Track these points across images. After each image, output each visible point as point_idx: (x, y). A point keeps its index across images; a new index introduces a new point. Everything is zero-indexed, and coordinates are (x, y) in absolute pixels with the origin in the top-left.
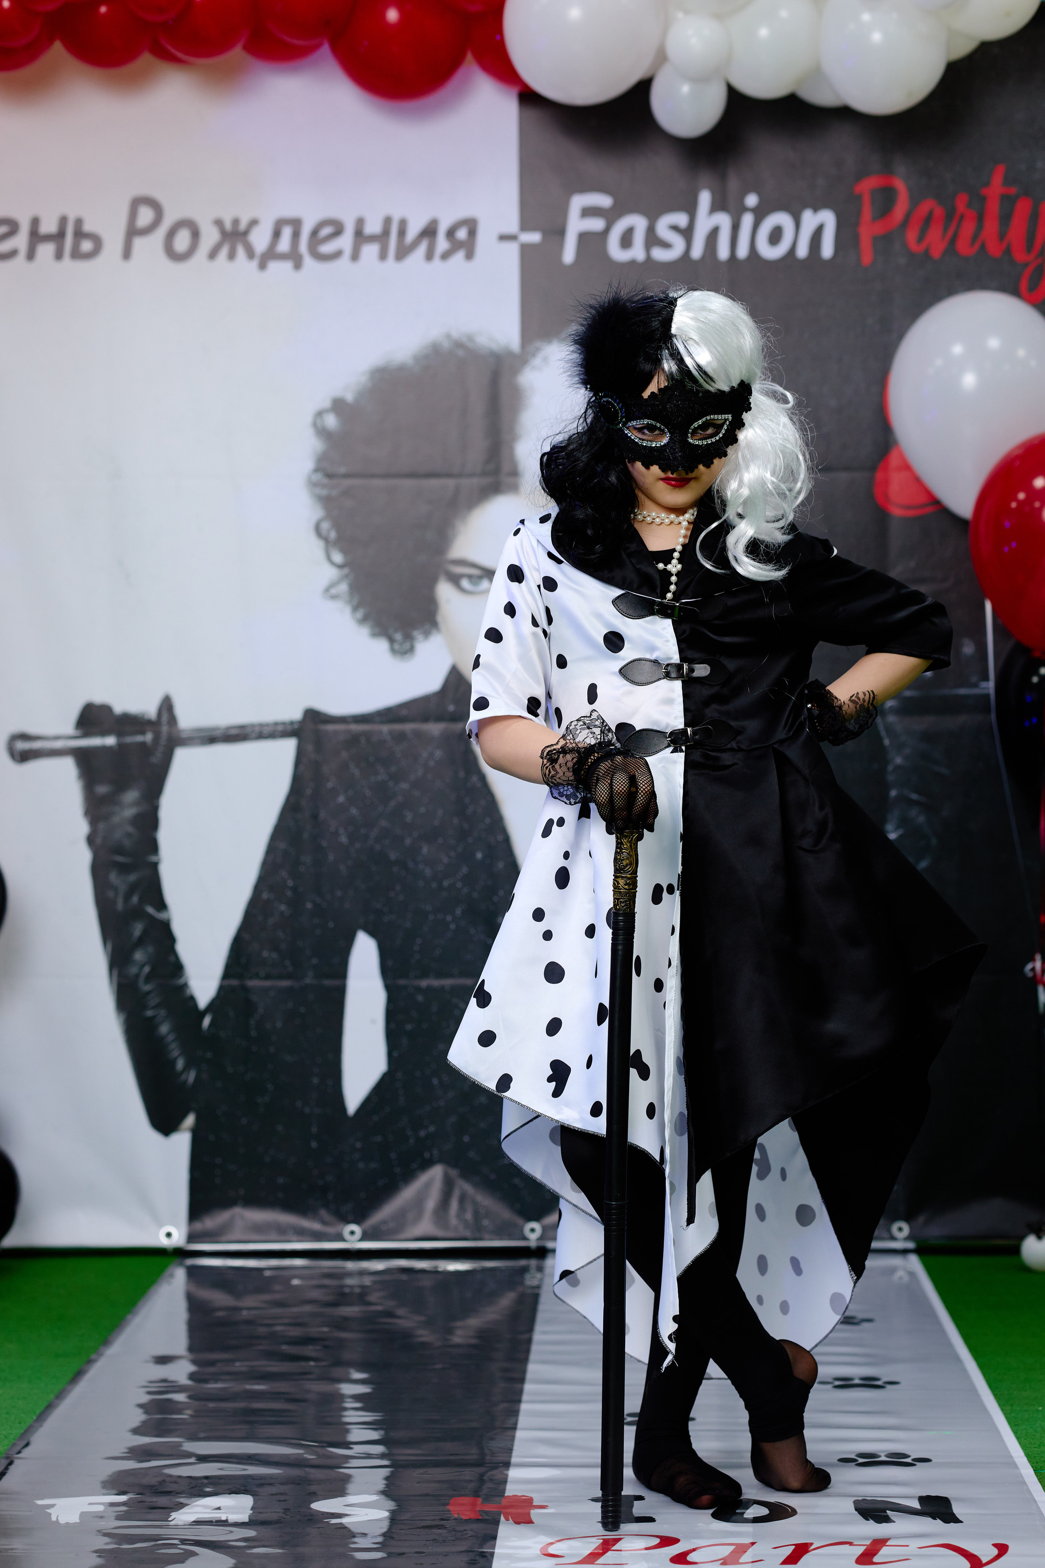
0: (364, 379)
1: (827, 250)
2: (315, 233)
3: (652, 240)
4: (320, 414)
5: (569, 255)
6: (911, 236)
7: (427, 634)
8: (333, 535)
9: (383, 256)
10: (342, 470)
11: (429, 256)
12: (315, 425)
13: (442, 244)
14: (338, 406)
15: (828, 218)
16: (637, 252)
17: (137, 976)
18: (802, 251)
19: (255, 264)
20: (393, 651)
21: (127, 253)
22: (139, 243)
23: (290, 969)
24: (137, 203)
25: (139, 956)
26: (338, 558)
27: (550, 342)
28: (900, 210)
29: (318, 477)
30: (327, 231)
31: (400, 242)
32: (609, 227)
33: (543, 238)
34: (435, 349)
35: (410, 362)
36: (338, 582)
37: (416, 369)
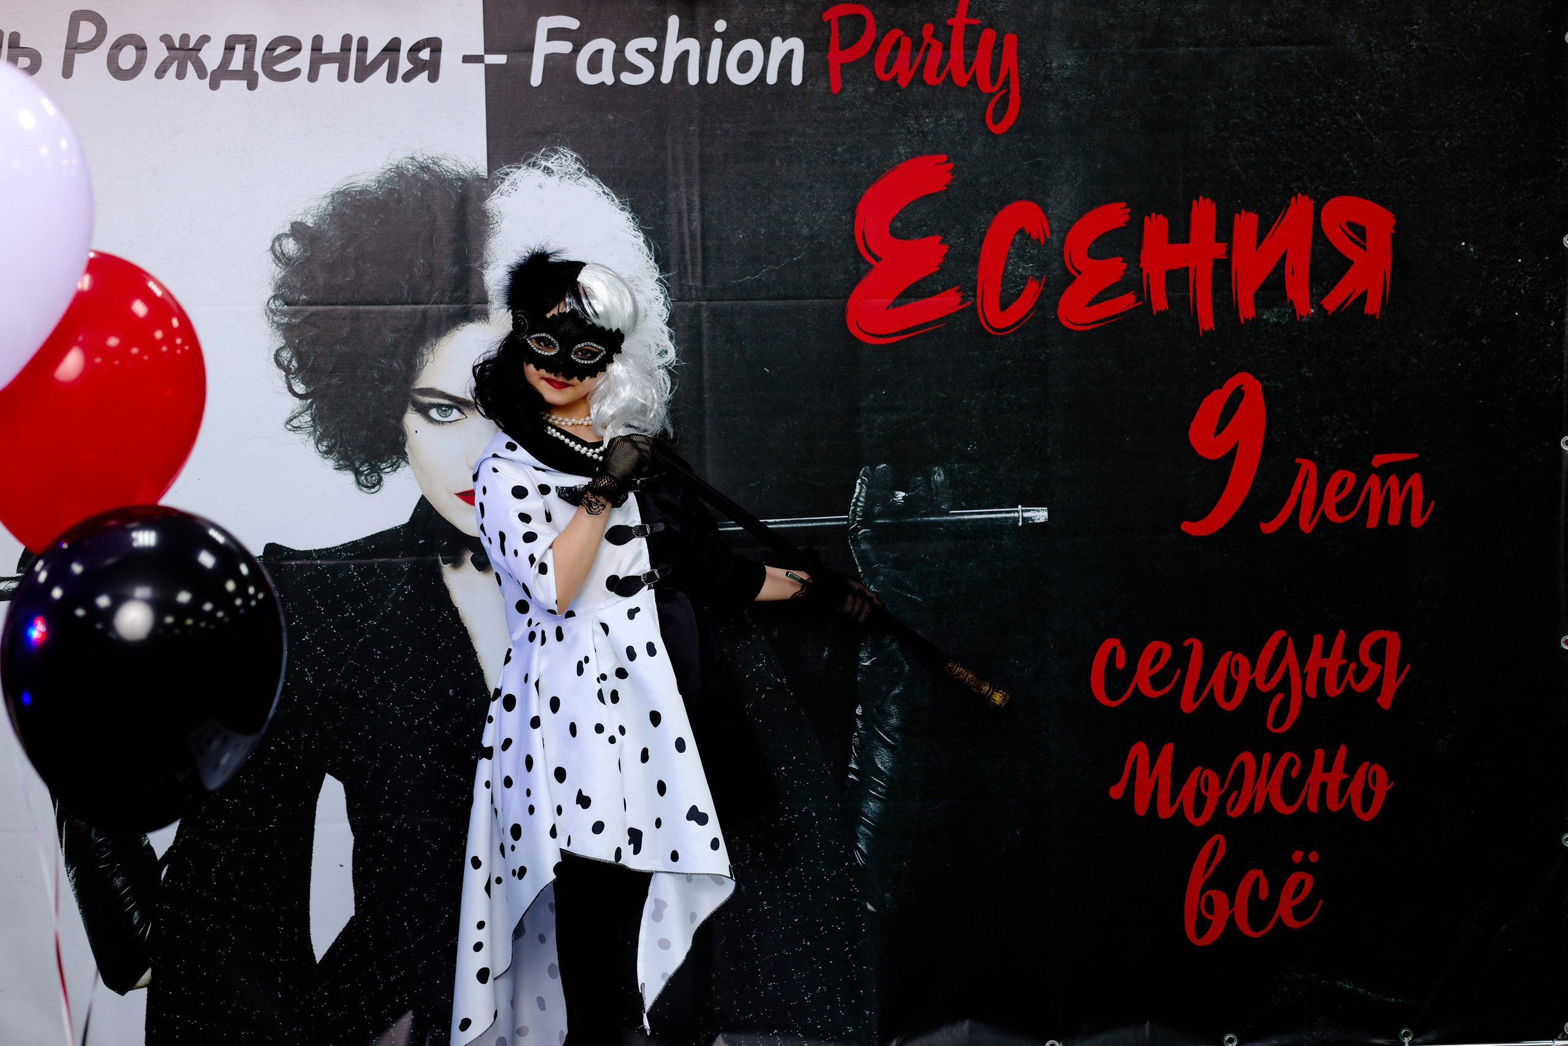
0: (324, 203)
1: (797, 78)
2: (270, 49)
3: (621, 64)
4: (278, 238)
5: (536, 79)
6: (879, 63)
7: (395, 467)
8: (294, 365)
9: (342, 76)
10: (302, 298)
11: (391, 77)
12: (273, 249)
13: (405, 65)
14: (298, 230)
15: (796, 44)
16: (606, 76)
18: (772, 78)
19: (206, 82)
20: (359, 483)
21: (68, 71)
22: (79, 58)
23: (254, 814)
24: (77, 18)
26: (300, 388)
28: (868, 36)
29: (277, 305)
30: (282, 49)
31: (360, 60)
32: (576, 50)
33: (510, 60)
34: (399, 172)
35: (373, 185)
36: (300, 414)
37: (380, 193)
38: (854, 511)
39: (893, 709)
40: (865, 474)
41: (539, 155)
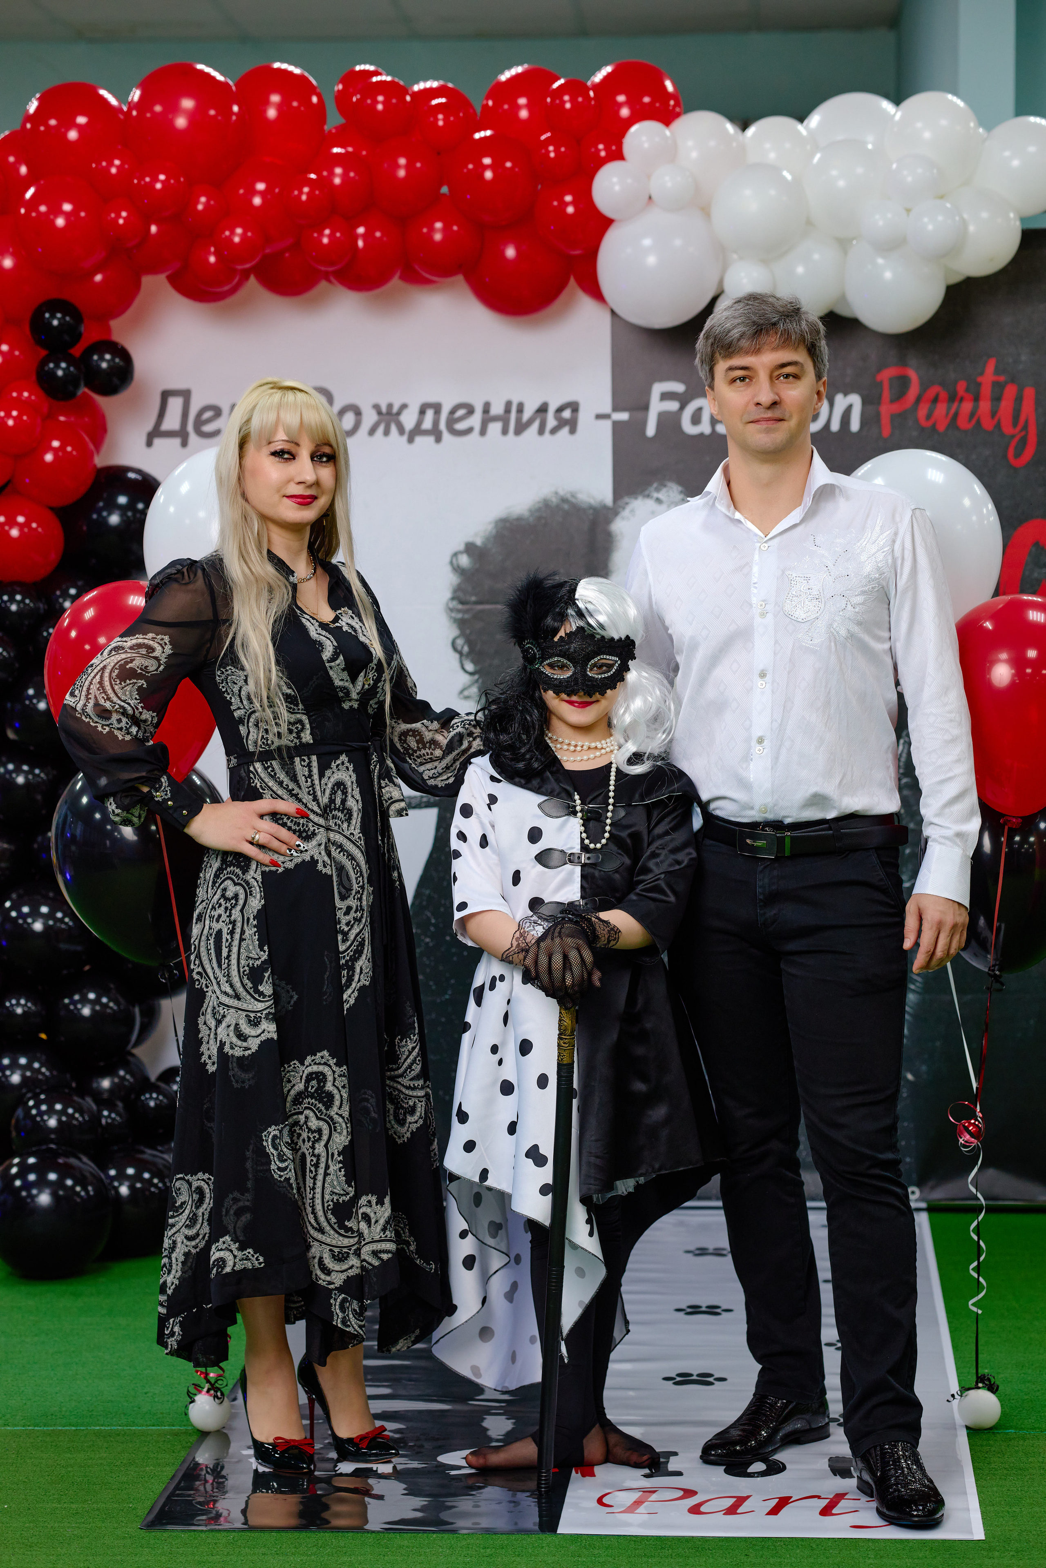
0: (490, 528)
1: (855, 425)
2: (453, 412)
4: (455, 555)
5: (651, 430)
6: (922, 412)
8: (466, 649)
9: (505, 432)
10: (473, 599)
11: (541, 431)
12: (451, 563)
13: (551, 422)
14: (470, 548)
15: (855, 400)
16: (705, 428)
18: (835, 426)
19: (405, 438)
23: (434, 987)
26: (470, 667)
27: (636, 498)
28: (913, 392)
29: (454, 604)
30: (460, 413)
31: (518, 420)
32: (682, 408)
33: (630, 417)
34: (546, 504)
35: (526, 514)
36: (469, 686)
37: (531, 519)
41: (652, 488)
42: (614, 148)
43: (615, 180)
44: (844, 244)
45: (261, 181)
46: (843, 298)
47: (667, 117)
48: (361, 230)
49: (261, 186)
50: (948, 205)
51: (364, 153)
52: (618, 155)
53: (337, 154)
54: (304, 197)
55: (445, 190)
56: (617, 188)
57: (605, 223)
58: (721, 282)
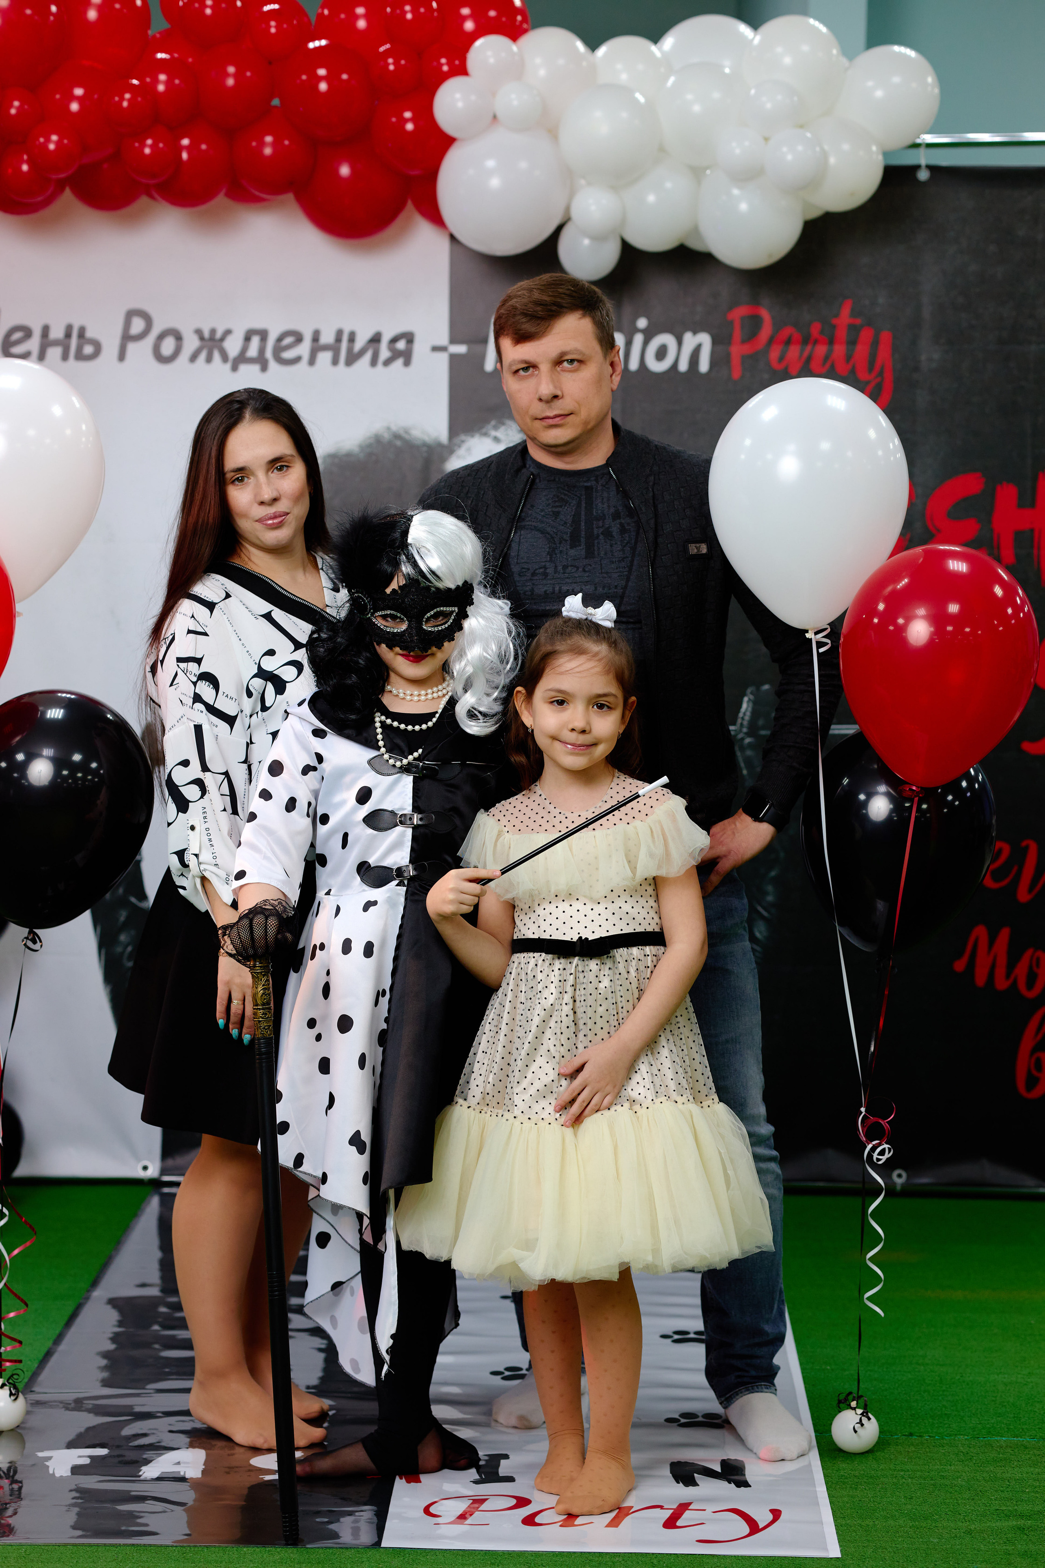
1: (704, 366)
2: (280, 339)
6: (774, 355)
9: (335, 362)
11: (374, 362)
13: (385, 353)
15: (705, 339)
17: (122, 953)
18: (683, 366)
19: (228, 366)
21: (122, 357)
22: (131, 347)
24: (130, 314)
25: (123, 938)
27: (473, 436)
28: (765, 332)
30: (288, 340)
31: (350, 350)
33: (469, 350)
34: (378, 440)
35: (356, 450)
37: (362, 456)
38: (742, 725)
39: (770, 888)
40: (752, 693)
41: (490, 426)
42: (457, 62)
43: (458, 96)
44: (697, 173)
45: (79, 86)
46: (695, 231)
47: (514, 33)
48: (185, 142)
49: (79, 92)
50: (809, 135)
51: (190, 60)
52: (462, 70)
53: (161, 59)
54: (125, 104)
55: (276, 102)
56: (460, 104)
57: (448, 141)
58: (568, 209)
